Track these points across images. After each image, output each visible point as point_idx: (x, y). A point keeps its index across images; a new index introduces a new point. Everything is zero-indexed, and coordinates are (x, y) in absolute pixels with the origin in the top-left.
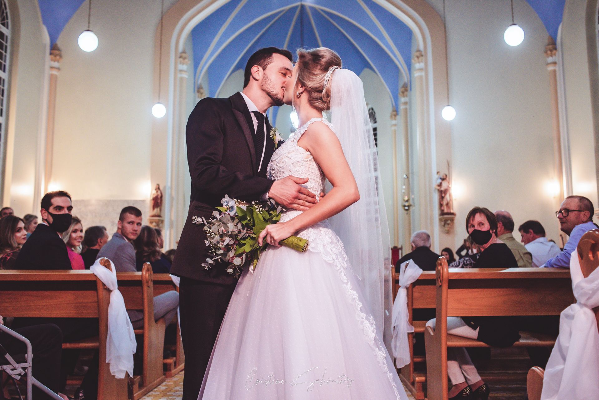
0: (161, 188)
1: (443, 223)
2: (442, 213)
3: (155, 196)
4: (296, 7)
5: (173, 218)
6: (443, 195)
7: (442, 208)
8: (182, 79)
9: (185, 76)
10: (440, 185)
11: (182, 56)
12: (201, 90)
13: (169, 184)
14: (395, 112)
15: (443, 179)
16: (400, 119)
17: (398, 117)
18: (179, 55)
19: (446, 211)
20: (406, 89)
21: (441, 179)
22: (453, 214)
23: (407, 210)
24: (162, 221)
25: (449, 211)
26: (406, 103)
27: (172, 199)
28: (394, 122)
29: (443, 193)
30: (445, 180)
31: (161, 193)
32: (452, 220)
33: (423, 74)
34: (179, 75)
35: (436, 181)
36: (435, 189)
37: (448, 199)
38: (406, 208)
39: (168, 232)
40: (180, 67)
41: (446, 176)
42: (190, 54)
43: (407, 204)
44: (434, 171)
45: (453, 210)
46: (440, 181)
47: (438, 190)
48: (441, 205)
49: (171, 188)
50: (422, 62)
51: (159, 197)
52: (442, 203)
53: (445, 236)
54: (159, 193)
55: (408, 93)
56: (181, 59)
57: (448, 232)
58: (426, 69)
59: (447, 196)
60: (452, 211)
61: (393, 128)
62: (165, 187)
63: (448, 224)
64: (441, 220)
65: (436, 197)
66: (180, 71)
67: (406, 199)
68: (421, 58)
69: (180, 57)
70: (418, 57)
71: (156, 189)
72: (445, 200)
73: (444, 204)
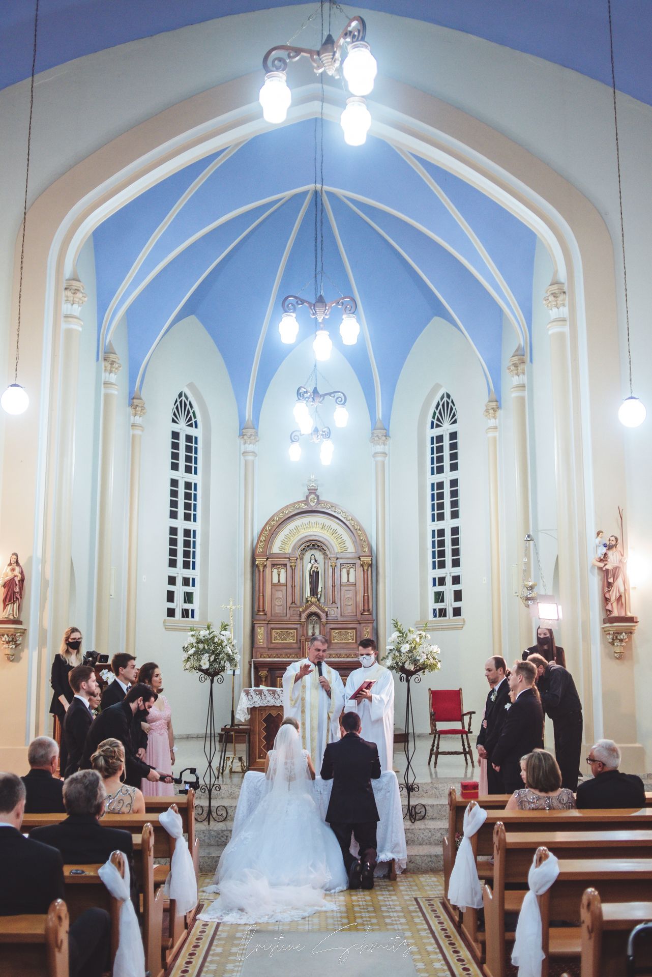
0: (21, 562)
1: (610, 638)
2: (609, 619)
3: (8, 578)
4: (306, 193)
5: (47, 624)
6: (611, 580)
7: (609, 607)
8: (69, 332)
9: (76, 326)
10: (604, 559)
11: (71, 287)
12: (112, 356)
13: (39, 554)
14: (496, 403)
15: (610, 547)
16: (508, 417)
17: (500, 413)
18: (63, 284)
19: (615, 614)
20: (523, 358)
21: (605, 545)
22: (631, 620)
24: (24, 632)
25: (623, 614)
26: (522, 387)
27: (45, 584)
28: (492, 422)
29: (609, 577)
30: (614, 549)
31: (22, 573)
32: (630, 633)
33: (566, 329)
34: (64, 326)
35: (594, 551)
36: (594, 566)
37: (622, 590)
38: (530, 603)
39: (35, 655)
40: (66, 308)
41: (616, 539)
42: (88, 283)
43: (530, 594)
44: (591, 532)
45: (631, 610)
46: (604, 550)
47: (600, 569)
48: (606, 600)
49: (44, 561)
50: (564, 305)
51: (17, 579)
52: (607, 596)
53: (614, 665)
54: (17, 569)
55: (525, 367)
56: (69, 293)
57: (620, 657)
58: (572, 320)
59: (619, 582)
60: (629, 614)
61: (491, 434)
62: (30, 559)
63: (621, 641)
64: (605, 631)
65: (595, 583)
66: (66, 317)
67: (530, 584)
68: (562, 297)
69: (66, 289)
70: (555, 295)
71: (10, 564)
72: (614, 589)
73: (613, 598)
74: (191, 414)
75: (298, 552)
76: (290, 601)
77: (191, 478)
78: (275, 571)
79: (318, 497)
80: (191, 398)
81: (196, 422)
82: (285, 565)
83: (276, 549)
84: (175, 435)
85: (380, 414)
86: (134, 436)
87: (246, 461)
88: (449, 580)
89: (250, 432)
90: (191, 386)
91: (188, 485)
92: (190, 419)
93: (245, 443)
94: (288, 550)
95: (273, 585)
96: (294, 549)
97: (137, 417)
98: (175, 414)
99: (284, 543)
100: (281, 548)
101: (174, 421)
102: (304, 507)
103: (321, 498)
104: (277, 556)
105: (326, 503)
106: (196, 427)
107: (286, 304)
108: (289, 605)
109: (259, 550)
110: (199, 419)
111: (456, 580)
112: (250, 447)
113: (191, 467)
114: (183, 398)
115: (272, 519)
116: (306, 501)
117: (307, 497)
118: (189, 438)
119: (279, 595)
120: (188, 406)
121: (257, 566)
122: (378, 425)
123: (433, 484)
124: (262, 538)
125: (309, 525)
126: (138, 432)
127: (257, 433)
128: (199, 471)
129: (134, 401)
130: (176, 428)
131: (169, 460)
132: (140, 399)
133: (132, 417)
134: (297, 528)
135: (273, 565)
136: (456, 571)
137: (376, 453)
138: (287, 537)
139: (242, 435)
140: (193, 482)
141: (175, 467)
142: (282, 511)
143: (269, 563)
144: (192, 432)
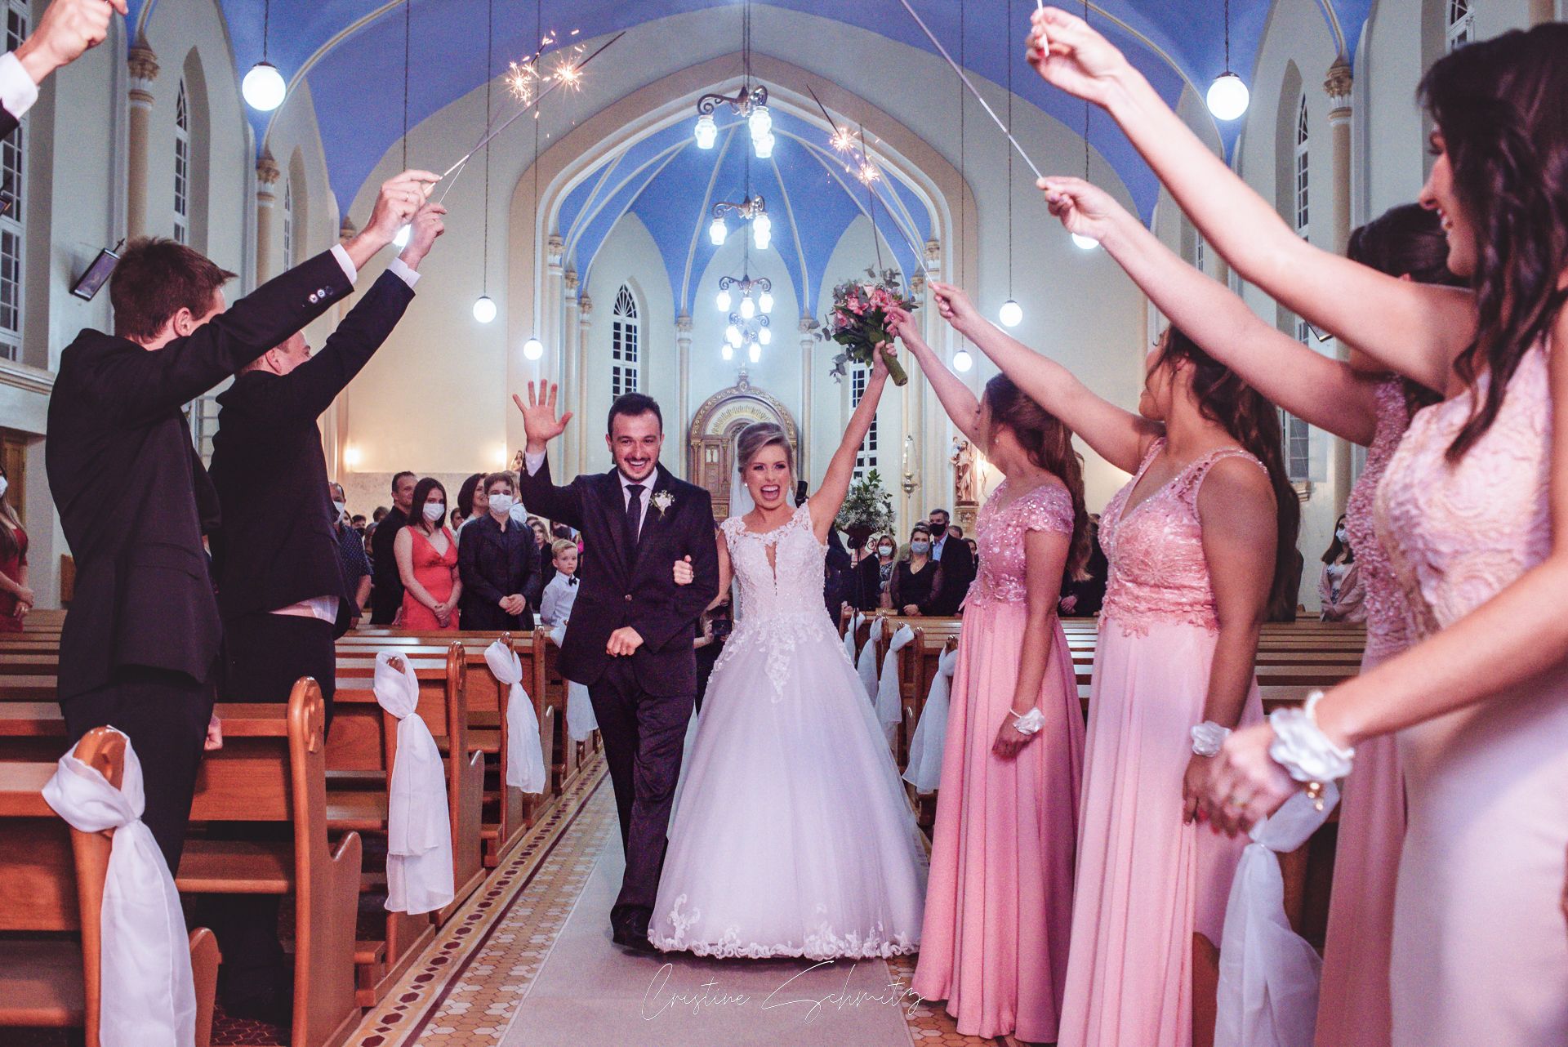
2: (960, 502)
6: (961, 474)
7: (960, 494)
8: (553, 278)
10: (957, 458)
11: (553, 242)
12: (572, 274)
15: (961, 449)
18: (547, 241)
19: (964, 499)
20: (922, 278)
21: (958, 448)
22: (974, 503)
23: (909, 492)
25: (969, 500)
29: (961, 471)
30: (964, 451)
32: (973, 513)
34: (549, 273)
35: (951, 452)
36: (951, 463)
37: (969, 481)
38: (908, 488)
40: (550, 259)
41: (966, 444)
43: (908, 482)
45: (974, 495)
46: (957, 451)
47: (955, 465)
48: (958, 489)
50: (938, 258)
52: (959, 485)
56: (552, 247)
58: (942, 270)
59: (967, 476)
60: (973, 500)
63: (967, 519)
66: (551, 265)
67: (908, 474)
68: (936, 252)
69: (550, 243)
70: (931, 250)
71: (516, 459)
72: (963, 480)
73: (962, 487)
74: (631, 305)
75: (730, 434)
76: (722, 478)
77: (631, 365)
78: (709, 451)
79: (748, 383)
80: (631, 290)
81: (635, 312)
82: (718, 446)
83: (709, 431)
84: (617, 326)
85: (807, 304)
86: (582, 332)
87: (681, 348)
88: (867, 462)
89: (685, 320)
90: (631, 280)
91: (628, 372)
92: (630, 310)
93: (680, 331)
94: (721, 432)
95: (706, 464)
96: (726, 432)
97: (585, 315)
98: (616, 307)
99: (717, 425)
100: (714, 430)
101: (615, 313)
102: (736, 393)
103: (751, 385)
104: (711, 437)
105: (755, 389)
106: (635, 316)
107: (716, 209)
108: (721, 482)
109: (694, 432)
110: (638, 309)
111: (873, 462)
112: (685, 335)
113: (631, 355)
114: (624, 290)
115: (706, 404)
116: (737, 388)
117: (738, 384)
118: (629, 328)
119: (713, 473)
120: (628, 297)
121: (692, 447)
122: (806, 314)
123: (855, 372)
124: (697, 422)
125: (740, 409)
126: (586, 328)
127: (691, 320)
128: (638, 358)
129: (583, 300)
130: (617, 319)
131: (611, 350)
132: (587, 297)
133: (581, 315)
134: (728, 411)
135: (707, 446)
136: (873, 454)
137: (803, 341)
138: (720, 420)
139: (677, 323)
140: (633, 368)
141: (617, 355)
142: (715, 397)
143: (702, 444)
144: (632, 321)
